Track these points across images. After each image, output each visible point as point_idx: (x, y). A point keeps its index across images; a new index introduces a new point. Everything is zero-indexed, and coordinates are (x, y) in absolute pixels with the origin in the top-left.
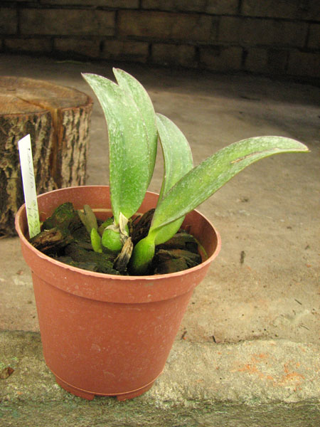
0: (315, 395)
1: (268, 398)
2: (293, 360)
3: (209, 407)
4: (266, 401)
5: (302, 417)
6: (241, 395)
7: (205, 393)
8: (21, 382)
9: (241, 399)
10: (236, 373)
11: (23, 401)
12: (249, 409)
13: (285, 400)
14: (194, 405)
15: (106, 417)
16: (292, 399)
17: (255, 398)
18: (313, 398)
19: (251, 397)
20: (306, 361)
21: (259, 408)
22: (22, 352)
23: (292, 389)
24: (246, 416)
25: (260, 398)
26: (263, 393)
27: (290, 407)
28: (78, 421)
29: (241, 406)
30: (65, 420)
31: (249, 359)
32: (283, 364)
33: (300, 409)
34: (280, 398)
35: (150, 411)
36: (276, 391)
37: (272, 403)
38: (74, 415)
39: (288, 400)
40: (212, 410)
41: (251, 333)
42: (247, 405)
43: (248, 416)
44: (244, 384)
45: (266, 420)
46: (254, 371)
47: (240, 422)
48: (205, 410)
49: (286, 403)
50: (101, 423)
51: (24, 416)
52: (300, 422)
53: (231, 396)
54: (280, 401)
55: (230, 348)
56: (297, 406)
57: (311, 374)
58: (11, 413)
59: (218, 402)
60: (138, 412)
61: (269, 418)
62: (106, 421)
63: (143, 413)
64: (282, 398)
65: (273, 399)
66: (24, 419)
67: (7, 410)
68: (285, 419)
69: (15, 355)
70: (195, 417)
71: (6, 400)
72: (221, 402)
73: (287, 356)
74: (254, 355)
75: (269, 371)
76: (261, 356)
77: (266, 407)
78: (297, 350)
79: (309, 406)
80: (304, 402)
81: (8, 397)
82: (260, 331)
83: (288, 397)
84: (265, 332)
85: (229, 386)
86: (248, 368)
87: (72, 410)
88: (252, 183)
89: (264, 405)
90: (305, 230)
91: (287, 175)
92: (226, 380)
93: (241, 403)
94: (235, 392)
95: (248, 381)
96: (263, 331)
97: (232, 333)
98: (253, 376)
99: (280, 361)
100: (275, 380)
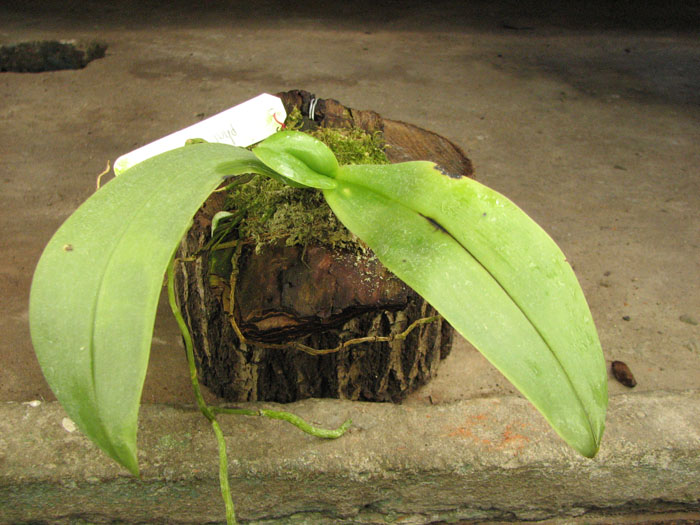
0: (539, 458)
1: (481, 465)
2: (519, 420)
3: (413, 477)
4: (480, 468)
5: (526, 484)
6: (449, 462)
7: (407, 461)
8: (196, 460)
9: (450, 466)
10: (446, 438)
11: (200, 480)
12: (460, 478)
13: (503, 466)
14: (394, 475)
15: (294, 494)
16: (511, 465)
17: (467, 465)
18: (536, 462)
19: (462, 464)
20: (534, 421)
21: (473, 476)
22: (195, 428)
23: (511, 453)
24: (457, 486)
25: (472, 465)
26: (477, 459)
27: (510, 474)
28: (265, 499)
29: (450, 475)
30: (249, 498)
31: (463, 421)
32: (505, 425)
33: (522, 475)
34: (496, 464)
35: (344, 484)
36: (493, 456)
37: (488, 470)
38: (259, 493)
39: (507, 466)
40: (417, 481)
41: (479, 391)
42: (456, 474)
43: (461, 486)
44: (453, 449)
45: (482, 489)
46: (468, 435)
47: (452, 494)
48: (408, 482)
49: (504, 470)
50: (290, 500)
51: (204, 496)
52: (525, 490)
53: (438, 464)
54: (496, 468)
55: (442, 409)
56: (518, 472)
57: (537, 435)
58: (188, 494)
59: (423, 472)
60: (331, 487)
61: (486, 488)
62: (296, 498)
63: (336, 487)
64: (500, 463)
65: (488, 465)
66: (204, 499)
67: (184, 489)
68: (504, 488)
69: (187, 431)
70: (398, 490)
71: (182, 479)
72: (425, 471)
73: (512, 416)
74: (470, 417)
75: (487, 435)
76: (479, 418)
77: (481, 475)
78: (525, 407)
79: (532, 471)
80: (526, 467)
81: (184, 476)
82: (491, 387)
83: (506, 463)
84: (497, 389)
85: (435, 453)
86: (462, 432)
87: (256, 486)
88: (504, 176)
89: (478, 474)
90: (573, 243)
91: (560, 158)
92: (433, 446)
93: (449, 471)
94: (443, 459)
95: (459, 446)
96: (494, 387)
97: (455, 392)
98: (465, 441)
99: (502, 423)
100: (492, 444)
